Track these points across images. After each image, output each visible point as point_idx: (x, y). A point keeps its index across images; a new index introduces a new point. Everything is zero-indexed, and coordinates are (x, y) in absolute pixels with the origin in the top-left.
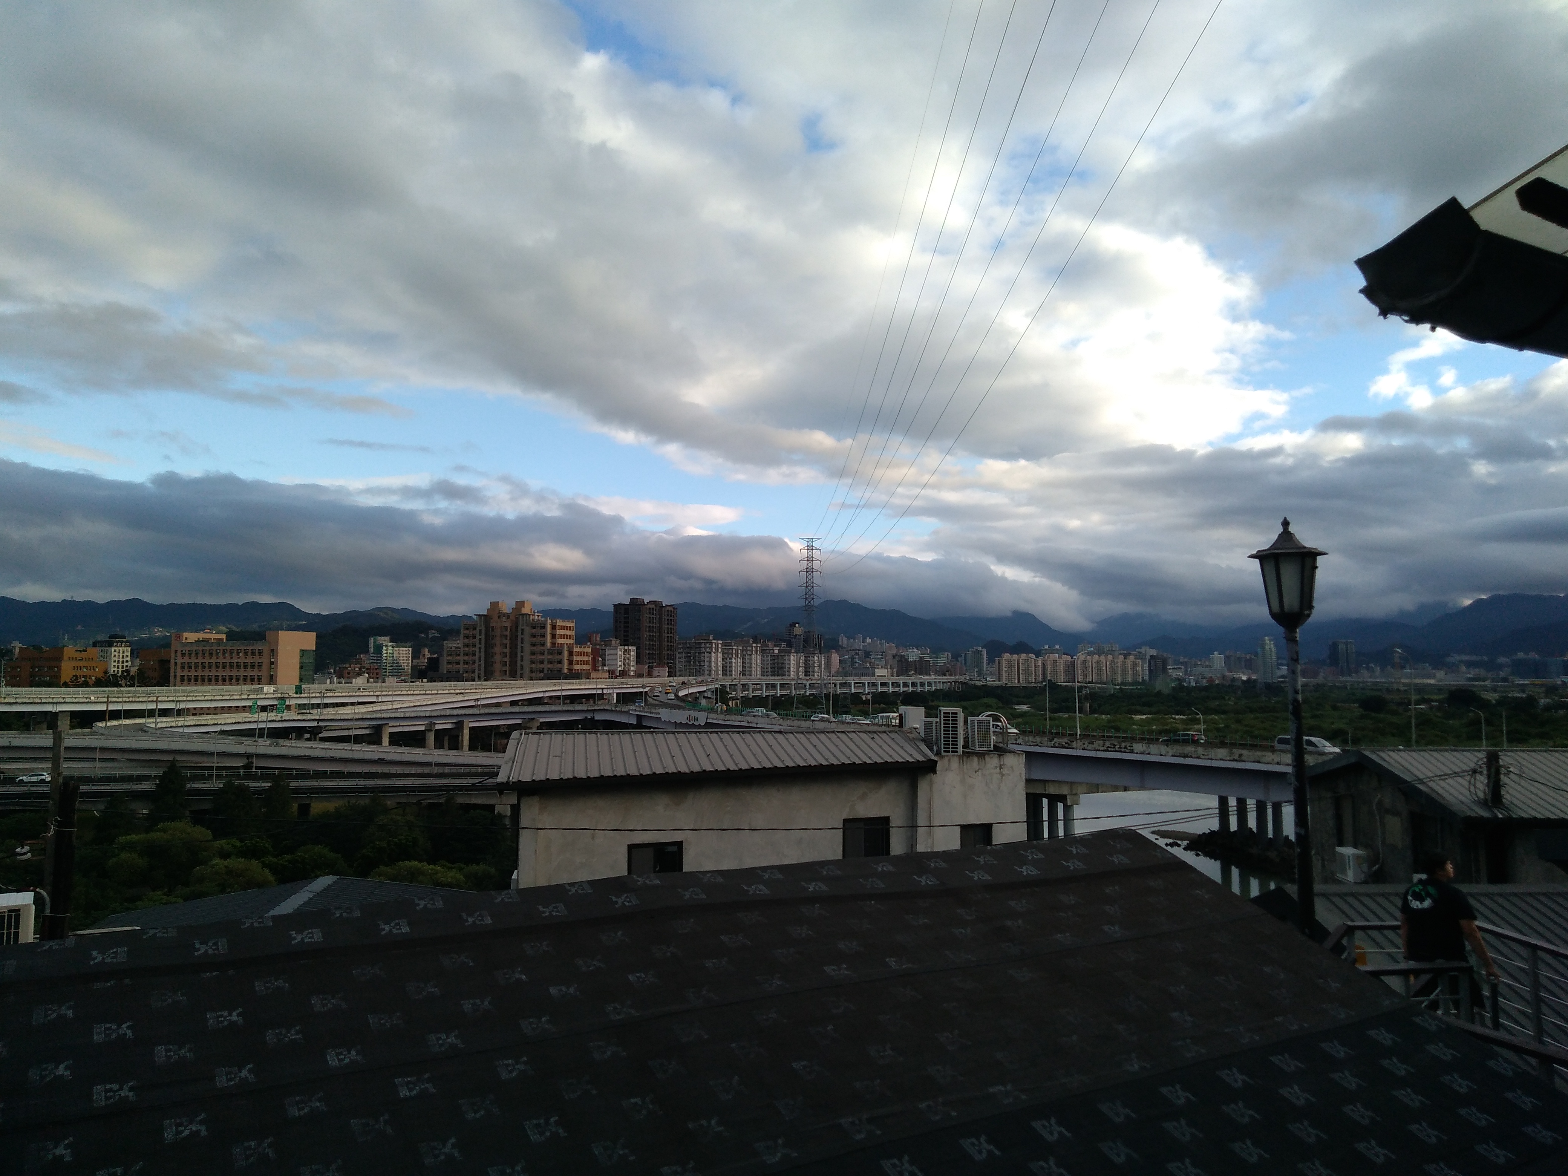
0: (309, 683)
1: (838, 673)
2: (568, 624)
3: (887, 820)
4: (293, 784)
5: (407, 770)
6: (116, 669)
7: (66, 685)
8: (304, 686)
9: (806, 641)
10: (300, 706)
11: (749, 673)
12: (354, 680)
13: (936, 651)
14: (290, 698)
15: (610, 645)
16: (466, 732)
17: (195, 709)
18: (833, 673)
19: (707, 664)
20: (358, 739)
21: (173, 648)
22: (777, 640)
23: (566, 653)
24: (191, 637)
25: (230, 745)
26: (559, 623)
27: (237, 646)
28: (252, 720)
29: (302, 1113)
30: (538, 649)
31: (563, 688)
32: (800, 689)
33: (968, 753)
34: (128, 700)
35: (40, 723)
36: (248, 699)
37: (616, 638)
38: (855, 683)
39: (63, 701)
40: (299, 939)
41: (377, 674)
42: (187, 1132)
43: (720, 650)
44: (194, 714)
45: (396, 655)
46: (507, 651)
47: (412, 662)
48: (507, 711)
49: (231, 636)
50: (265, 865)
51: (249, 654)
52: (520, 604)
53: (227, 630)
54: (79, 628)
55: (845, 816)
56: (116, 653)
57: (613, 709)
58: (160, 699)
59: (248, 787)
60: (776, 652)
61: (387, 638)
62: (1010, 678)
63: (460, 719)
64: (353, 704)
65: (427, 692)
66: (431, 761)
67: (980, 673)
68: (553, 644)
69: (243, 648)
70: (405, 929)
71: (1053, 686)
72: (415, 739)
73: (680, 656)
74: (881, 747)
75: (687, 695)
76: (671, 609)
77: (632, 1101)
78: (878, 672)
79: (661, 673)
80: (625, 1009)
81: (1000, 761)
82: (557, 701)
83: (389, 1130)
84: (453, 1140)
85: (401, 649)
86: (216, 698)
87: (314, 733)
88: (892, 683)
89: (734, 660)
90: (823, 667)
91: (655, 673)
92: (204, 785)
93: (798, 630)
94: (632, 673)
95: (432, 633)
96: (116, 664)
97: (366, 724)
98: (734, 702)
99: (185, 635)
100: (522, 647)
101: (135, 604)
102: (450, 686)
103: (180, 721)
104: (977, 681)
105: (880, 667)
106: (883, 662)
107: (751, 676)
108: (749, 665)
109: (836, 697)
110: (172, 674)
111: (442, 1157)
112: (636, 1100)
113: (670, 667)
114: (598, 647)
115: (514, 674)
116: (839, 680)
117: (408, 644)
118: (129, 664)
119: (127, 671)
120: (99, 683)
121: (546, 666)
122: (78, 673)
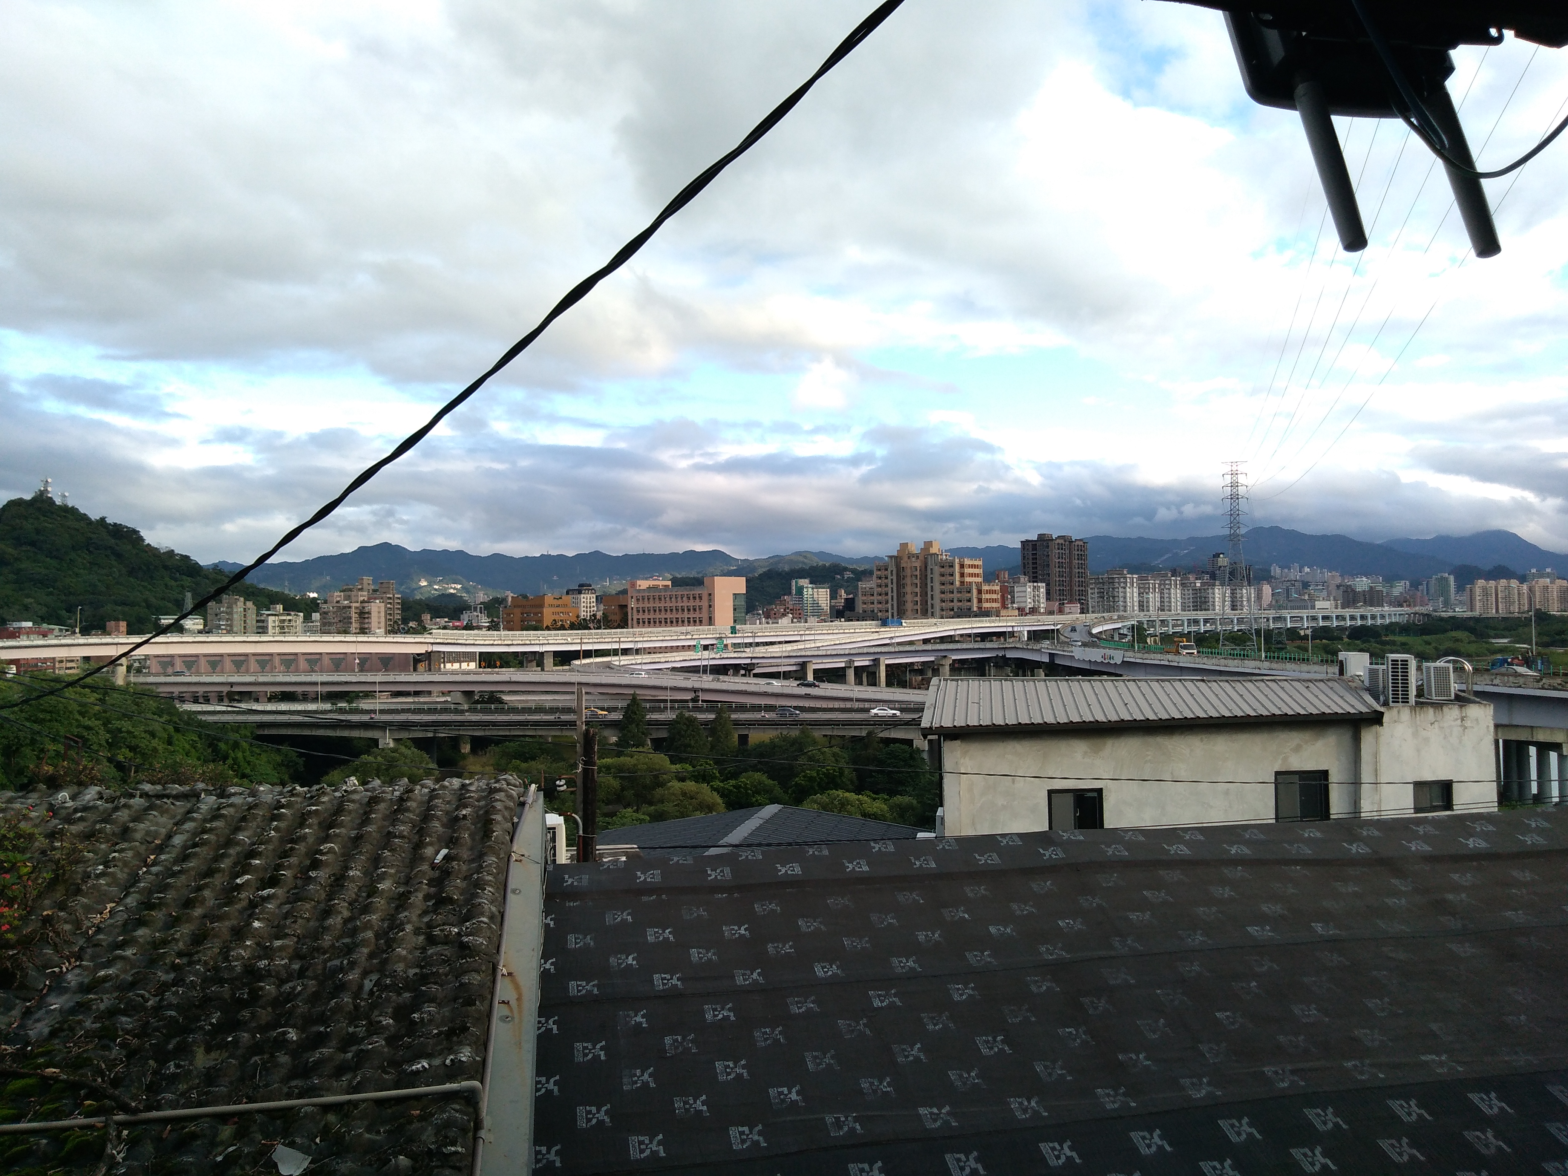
0: (742, 624)
1: (1270, 607)
2: (976, 563)
3: (1325, 774)
4: (734, 716)
5: (830, 705)
6: (585, 613)
7: (548, 628)
8: (738, 627)
9: (1232, 573)
10: (735, 645)
11: (1168, 608)
12: (780, 620)
13: (1390, 580)
14: (726, 637)
15: (1019, 582)
16: (883, 669)
17: (649, 648)
18: (1265, 605)
19: (1122, 599)
20: (786, 675)
21: (629, 595)
22: (1199, 572)
23: (975, 592)
24: (643, 584)
25: (679, 681)
26: (967, 562)
27: (681, 591)
28: (697, 658)
29: (801, 1011)
30: (948, 587)
31: (973, 626)
32: (1226, 624)
33: (1422, 703)
34: (596, 641)
35: (531, 661)
36: (692, 639)
37: (1025, 575)
38: (1291, 617)
39: (547, 642)
40: (783, 871)
41: (799, 615)
42: (721, 1016)
43: (1135, 585)
44: (650, 653)
45: (815, 596)
46: (918, 590)
47: (830, 602)
48: (920, 648)
49: (676, 582)
50: (713, 789)
51: (691, 598)
52: (929, 544)
53: (671, 577)
54: (555, 578)
55: (1277, 768)
56: (585, 600)
57: (1025, 647)
58: (622, 640)
59: (696, 718)
60: (1198, 585)
61: (807, 581)
62: (1485, 606)
63: (877, 656)
64: (780, 643)
65: (846, 631)
66: (852, 696)
67: (1446, 603)
68: (962, 583)
69: (686, 593)
70: (866, 868)
71: (1542, 617)
72: (835, 675)
73: (1093, 591)
74: (1317, 697)
75: (1101, 632)
76: (1081, 543)
77: (1067, 1030)
78: (1319, 604)
79: (1073, 609)
80: (1056, 951)
81: (1461, 713)
82: (969, 639)
83: (868, 1032)
84: (918, 1045)
85: (820, 590)
86: (666, 638)
87: (747, 669)
88: (1336, 616)
89: (1151, 595)
90: (1253, 600)
91: (1067, 610)
92: (660, 716)
93: (1223, 561)
94: (1042, 610)
95: (848, 575)
96: (585, 609)
97: (793, 661)
98: (1152, 639)
99: (639, 582)
100: (932, 586)
101: (597, 555)
102: (866, 625)
103: (639, 659)
104: (1442, 612)
105: (1321, 599)
106: (1325, 593)
107: (1170, 611)
108: (1168, 600)
109: (1269, 634)
110: (630, 618)
111: (911, 1058)
112: (1070, 1030)
113: (1082, 604)
114: (1006, 584)
115: (925, 612)
116: (1272, 614)
117: (826, 585)
118: (595, 609)
119: (594, 615)
120: (573, 627)
121: (956, 604)
122: (556, 617)
